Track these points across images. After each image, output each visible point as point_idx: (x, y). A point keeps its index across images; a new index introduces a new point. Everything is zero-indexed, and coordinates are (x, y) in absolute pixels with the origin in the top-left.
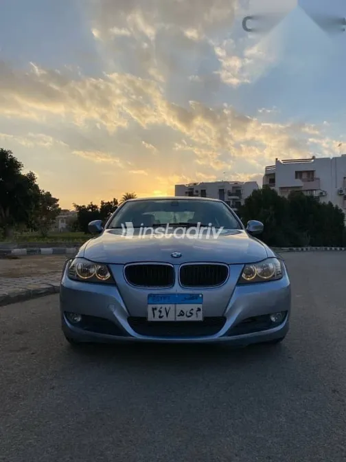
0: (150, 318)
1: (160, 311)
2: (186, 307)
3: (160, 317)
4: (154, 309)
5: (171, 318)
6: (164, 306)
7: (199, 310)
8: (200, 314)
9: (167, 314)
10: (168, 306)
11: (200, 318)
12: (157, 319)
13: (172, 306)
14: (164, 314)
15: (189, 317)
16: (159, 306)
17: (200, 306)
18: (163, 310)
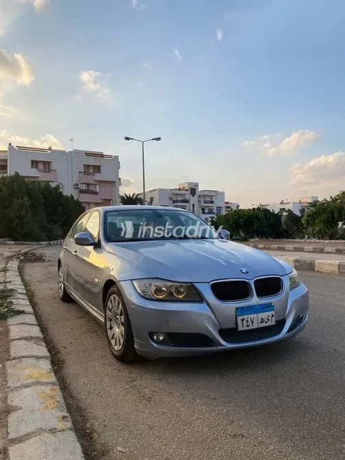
0: (241, 328)
1: (247, 321)
2: (264, 315)
3: (248, 326)
4: (242, 320)
5: (255, 326)
6: (249, 316)
7: (273, 316)
8: (274, 318)
9: (252, 323)
10: (252, 316)
11: (274, 323)
12: (245, 328)
13: (255, 315)
14: (250, 323)
15: (266, 322)
16: (246, 317)
17: (273, 313)
18: (249, 320)
